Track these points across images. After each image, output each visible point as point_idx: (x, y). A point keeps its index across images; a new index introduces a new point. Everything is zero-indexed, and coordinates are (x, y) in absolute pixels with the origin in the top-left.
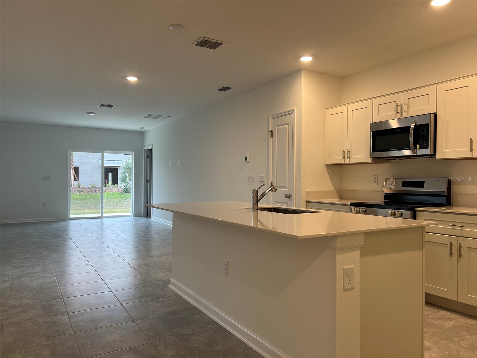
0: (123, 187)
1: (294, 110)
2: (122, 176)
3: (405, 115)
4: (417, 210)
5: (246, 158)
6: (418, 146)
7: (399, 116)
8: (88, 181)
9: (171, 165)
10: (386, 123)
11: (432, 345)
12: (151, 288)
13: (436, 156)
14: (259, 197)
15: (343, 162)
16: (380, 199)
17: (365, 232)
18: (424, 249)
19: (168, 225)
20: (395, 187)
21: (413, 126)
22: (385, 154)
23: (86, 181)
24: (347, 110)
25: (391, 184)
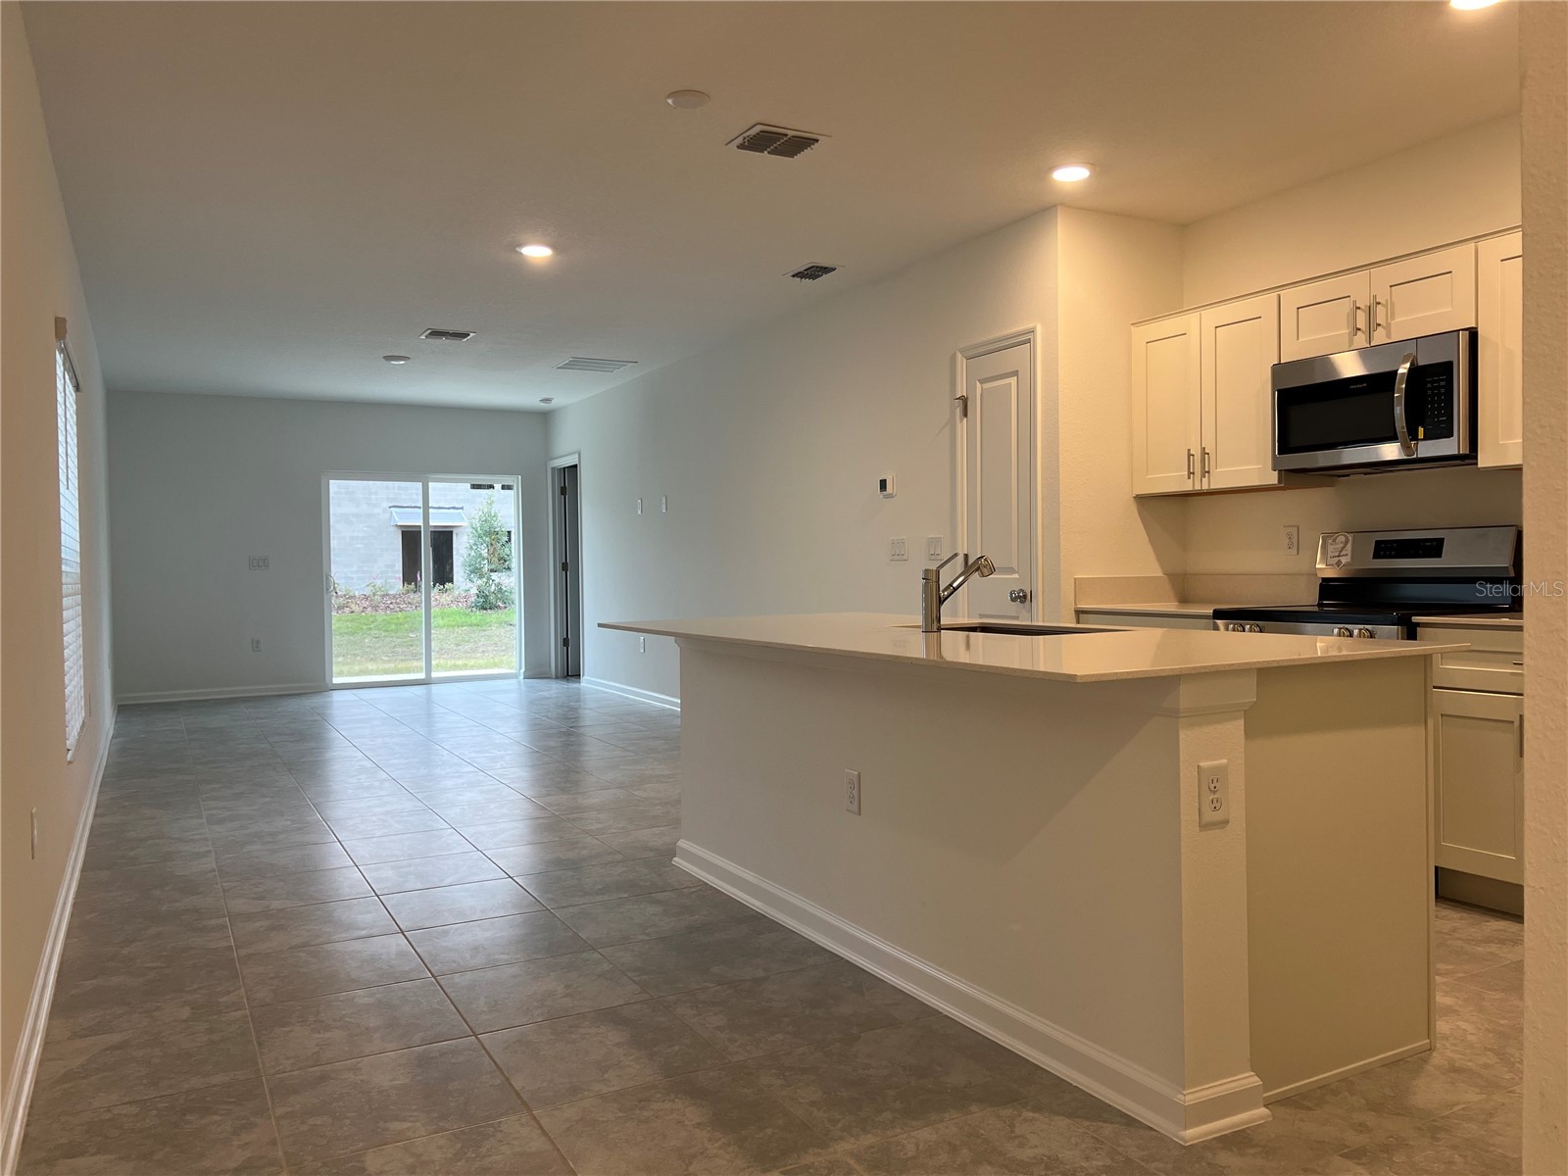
0: (474, 591)
1: (1032, 331)
2: (470, 555)
3: (1379, 337)
4: (1418, 625)
5: (883, 484)
6: (1421, 430)
7: (1361, 340)
8: (361, 575)
9: (639, 512)
10: (1324, 362)
11: (1460, 1003)
12: (624, 869)
13: (1476, 458)
14: (943, 592)
15: (1188, 486)
16: (1306, 597)
17: (1259, 666)
18: (1430, 722)
19: (635, 701)
20: (1352, 557)
21: (1406, 371)
22: (1323, 458)
23: (355, 576)
24: (1197, 325)
25: (1341, 551)
